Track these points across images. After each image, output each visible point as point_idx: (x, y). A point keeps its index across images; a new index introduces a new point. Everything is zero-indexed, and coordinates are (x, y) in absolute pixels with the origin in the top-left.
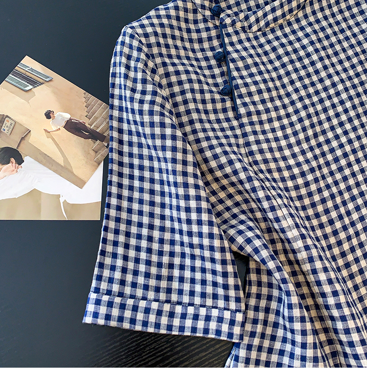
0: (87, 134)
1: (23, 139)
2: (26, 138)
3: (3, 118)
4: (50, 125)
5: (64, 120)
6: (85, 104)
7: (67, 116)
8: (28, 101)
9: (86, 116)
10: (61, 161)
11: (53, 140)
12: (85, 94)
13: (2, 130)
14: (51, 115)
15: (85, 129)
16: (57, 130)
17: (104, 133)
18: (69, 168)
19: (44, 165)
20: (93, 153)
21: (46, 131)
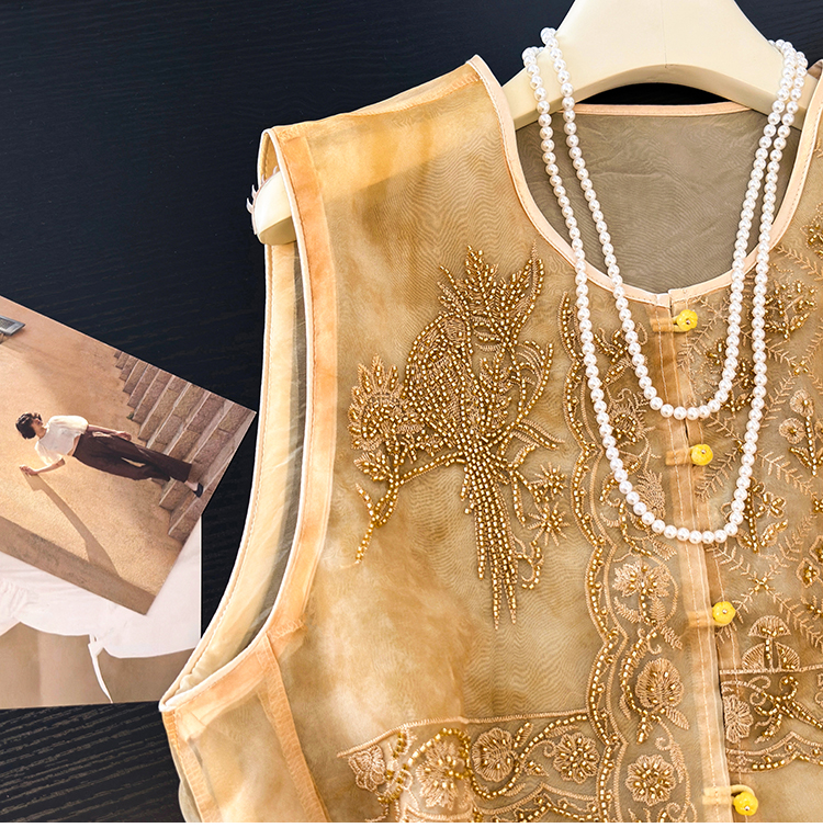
0: (140, 465)
4: (36, 455)
5: (71, 435)
6: (122, 385)
7: (79, 423)
9: (131, 418)
10: (79, 548)
11: (50, 493)
12: (117, 356)
14: (35, 426)
16: (57, 466)
17: (184, 457)
18: (104, 563)
19: (35, 563)
20: (161, 515)
21: (26, 470)
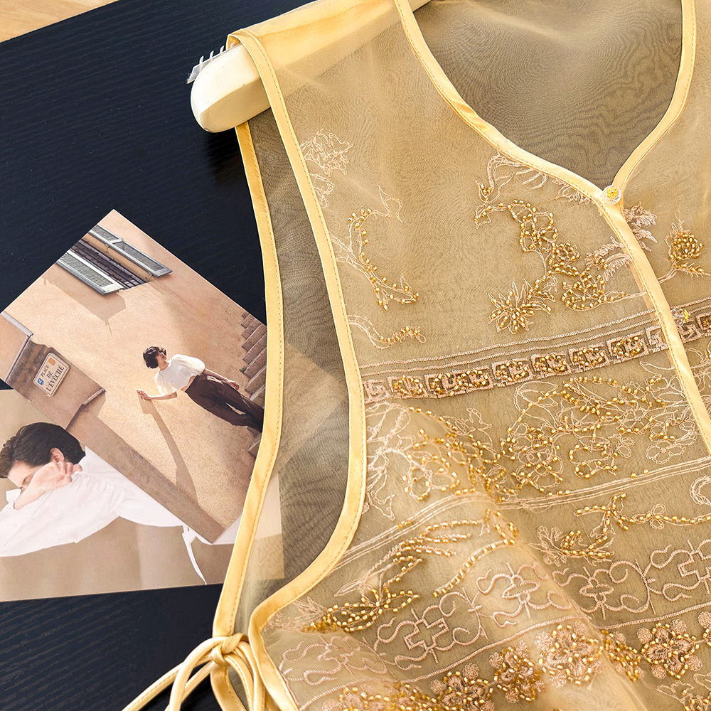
0: (240, 413)
1: (84, 408)
2: (93, 408)
3: (40, 353)
4: (155, 383)
5: (187, 373)
7: (198, 366)
8: (105, 319)
9: (243, 371)
10: (170, 471)
11: (158, 419)
12: (244, 317)
13: (36, 381)
14: (159, 358)
15: (238, 401)
16: (170, 397)
21: (142, 394)
